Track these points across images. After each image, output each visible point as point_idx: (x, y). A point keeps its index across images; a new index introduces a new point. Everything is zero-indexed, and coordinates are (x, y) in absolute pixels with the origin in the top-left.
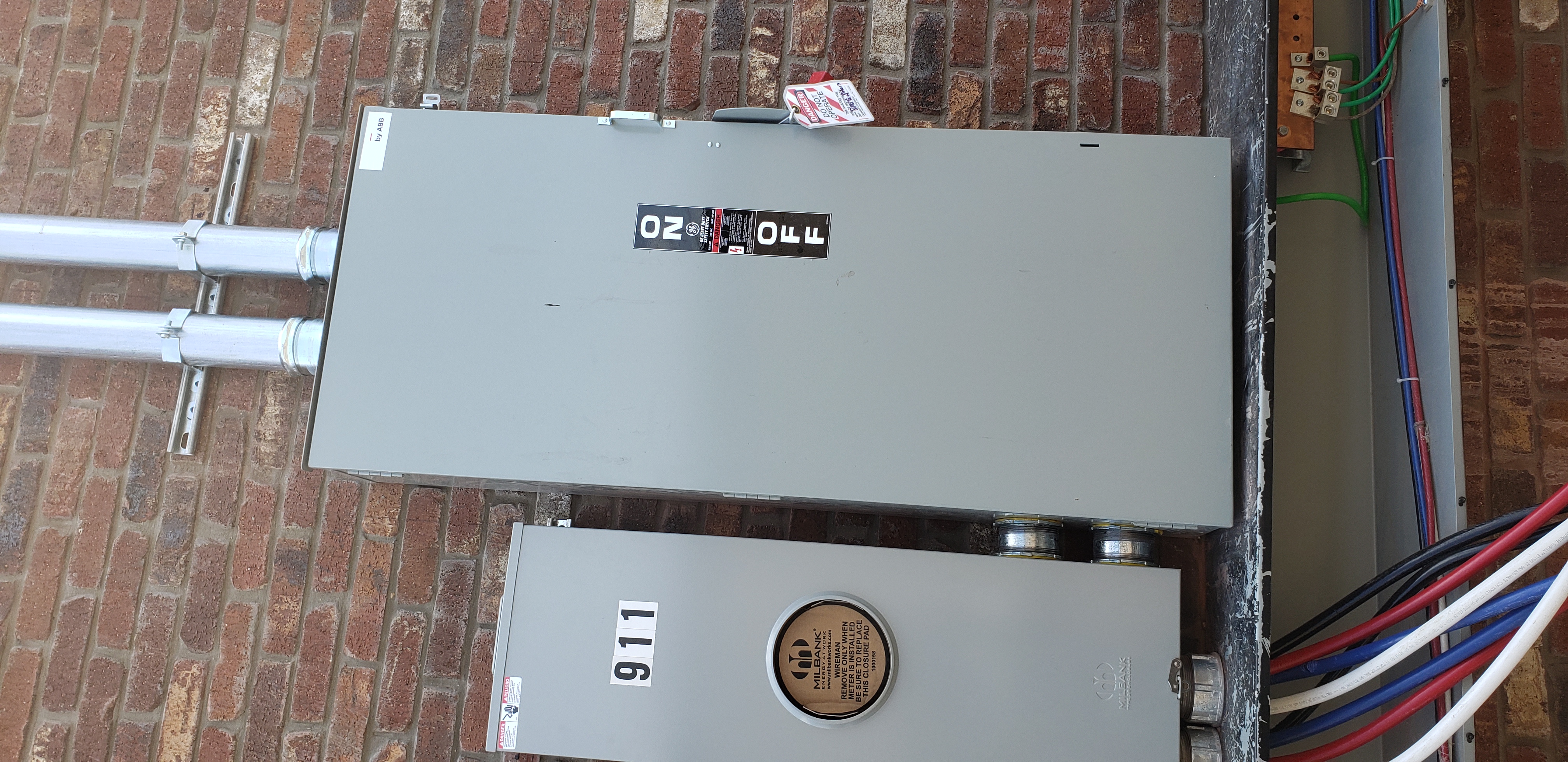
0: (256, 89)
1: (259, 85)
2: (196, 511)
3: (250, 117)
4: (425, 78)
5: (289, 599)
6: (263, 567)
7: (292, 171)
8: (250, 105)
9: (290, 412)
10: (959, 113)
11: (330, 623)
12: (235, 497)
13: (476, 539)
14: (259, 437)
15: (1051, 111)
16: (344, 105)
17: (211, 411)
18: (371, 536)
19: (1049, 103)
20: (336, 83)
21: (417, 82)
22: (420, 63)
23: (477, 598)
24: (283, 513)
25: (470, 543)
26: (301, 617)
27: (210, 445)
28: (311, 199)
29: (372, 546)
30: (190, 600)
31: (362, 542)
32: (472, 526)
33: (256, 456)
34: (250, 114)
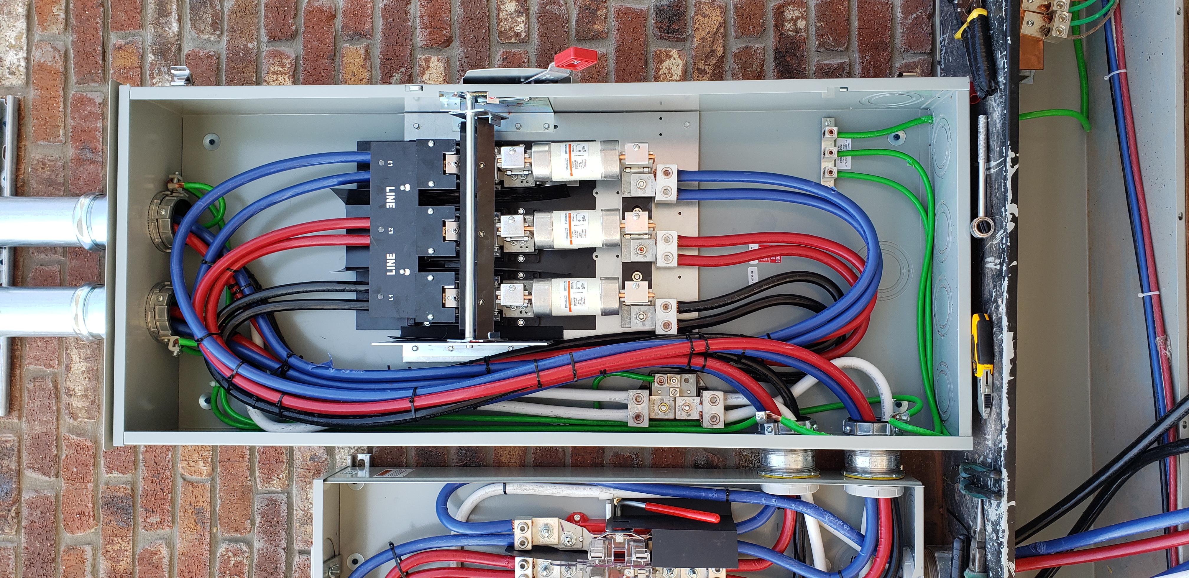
0: (11, 47)
1: (14, 43)
2: (19, 466)
3: (10, 77)
4: (181, 28)
5: (120, 540)
6: (91, 513)
7: (61, 131)
8: (7, 64)
9: (95, 368)
10: (703, 39)
11: (160, 559)
12: (54, 451)
13: (284, 475)
14: (70, 393)
15: (791, 33)
16: (104, 60)
17: (18, 372)
18: (188, 477)
19: (788, 26)
20: (92, 38)
21: (174, 33)
22: (173, 14)
23: (292, 527)
24: (102, 462)
25: (280, 479)
26: (134, 555)
27: (23, 402)
28: (85, 158)
29: (190, 487)
30: (27, 548)
31: (180, 483)
32: (279, 464)
33: (69, 411)
34: (10, 74)
